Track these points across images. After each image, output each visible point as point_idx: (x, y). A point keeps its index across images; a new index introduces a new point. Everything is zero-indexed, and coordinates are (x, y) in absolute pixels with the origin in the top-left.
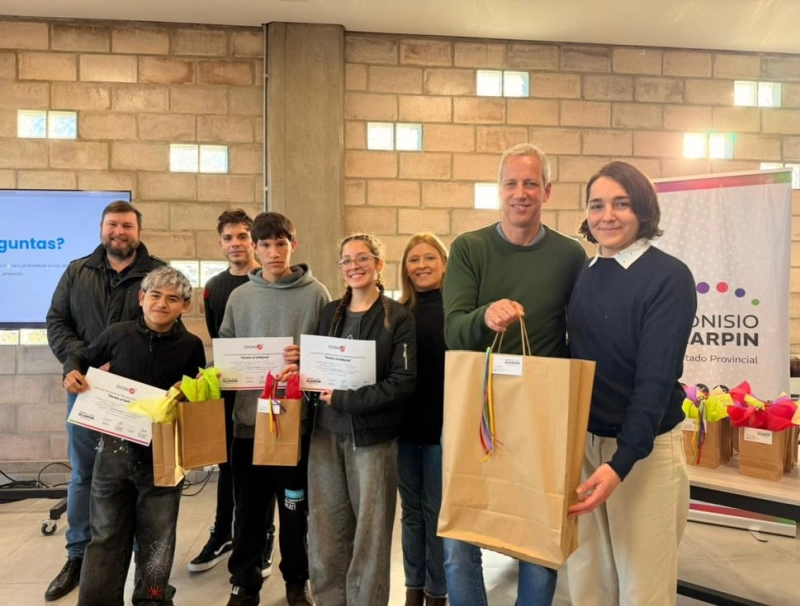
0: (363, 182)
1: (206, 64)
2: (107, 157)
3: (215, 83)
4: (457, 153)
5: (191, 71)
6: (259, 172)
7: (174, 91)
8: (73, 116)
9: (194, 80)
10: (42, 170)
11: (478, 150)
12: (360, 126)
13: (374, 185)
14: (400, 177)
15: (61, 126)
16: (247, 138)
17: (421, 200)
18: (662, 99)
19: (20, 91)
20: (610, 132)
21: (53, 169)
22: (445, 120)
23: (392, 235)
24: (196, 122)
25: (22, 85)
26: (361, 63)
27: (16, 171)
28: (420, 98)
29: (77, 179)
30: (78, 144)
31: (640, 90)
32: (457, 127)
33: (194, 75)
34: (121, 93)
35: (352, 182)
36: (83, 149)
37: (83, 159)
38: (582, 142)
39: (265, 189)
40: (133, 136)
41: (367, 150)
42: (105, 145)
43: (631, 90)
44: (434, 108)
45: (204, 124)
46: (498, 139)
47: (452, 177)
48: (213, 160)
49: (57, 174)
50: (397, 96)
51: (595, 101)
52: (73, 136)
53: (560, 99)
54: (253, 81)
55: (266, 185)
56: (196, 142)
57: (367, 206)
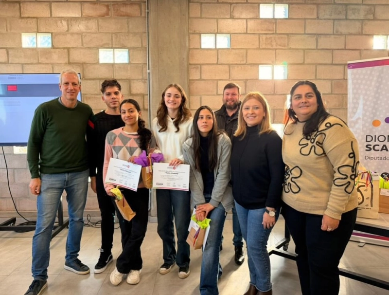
0: (199, 66)
1: (116, 6)
2: (67, 56)
3: (121, 16)
4: (249, 49)
5: (108, 10)
6: (145, 62)
7: (100, 20)
8: (50, 35)
9: (110, 14)
10: (35, 64)
11: (261, 47)
12: (197, 36)
13: (204, 68)
14: (219, 63)
15: (43, 41)
16: (139, 45)
17: (230, 76)
18: (362, 17)
19: (22, 23)
20: (332, 36)
21: (40, 63)
22: (243, 32)
23: (214, 95)
24: (112, 37)
25: (23, 20)
26: (197, 2)
27: (22, 64)
28: (229, 20)
29: (53, 68)
30: (53, 50)
31: (350, 12)
32: (249, 36)
33: (110, 12)
34: (73, 22)
35: (193, 66)
36: (55, 52)
37: (55, 57)
38: (317, 42)
39: (148, 71)
40: (80, 45)
41: (201, 48)
42: (66, 50)
43: (345, 12)
44: (237, 25)
45: (116, 38)
46: (272, 41)
47: (246, 62)
48: (121, 56)
49: (43, 66)
50: (217, 19)
51: (325, 19)
52: (50, 46)
53: (305, 19)
54: (141, 14)
55: (149, 69)
56: (112, 48)
57: (201, 79)
